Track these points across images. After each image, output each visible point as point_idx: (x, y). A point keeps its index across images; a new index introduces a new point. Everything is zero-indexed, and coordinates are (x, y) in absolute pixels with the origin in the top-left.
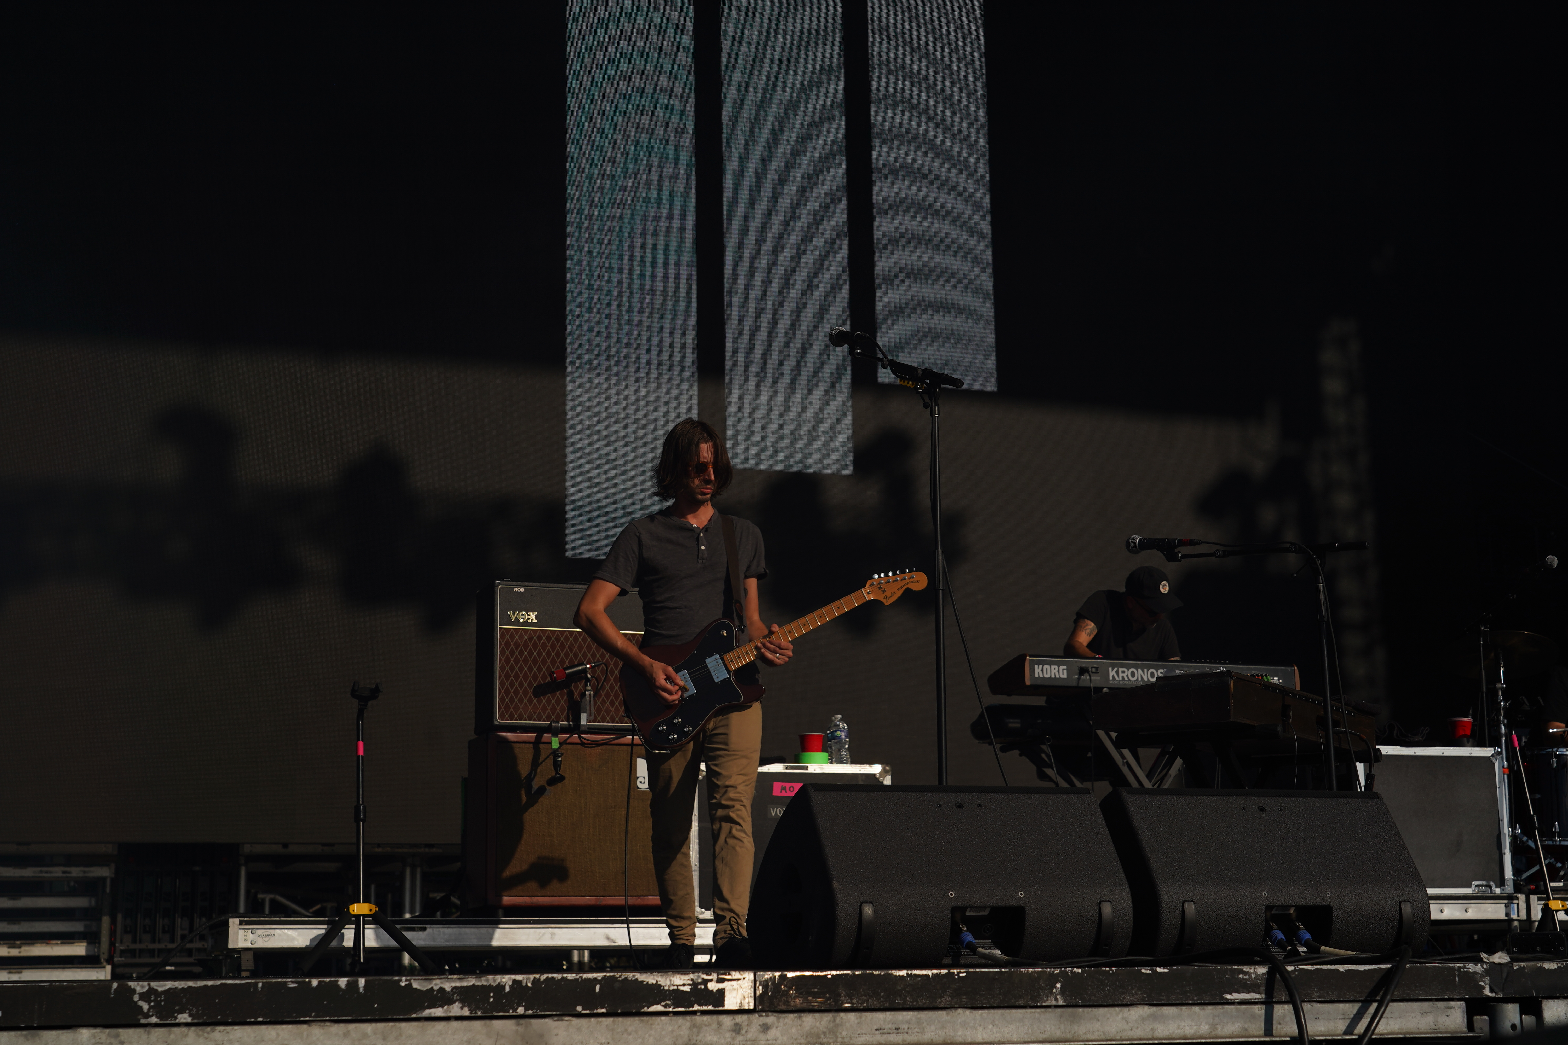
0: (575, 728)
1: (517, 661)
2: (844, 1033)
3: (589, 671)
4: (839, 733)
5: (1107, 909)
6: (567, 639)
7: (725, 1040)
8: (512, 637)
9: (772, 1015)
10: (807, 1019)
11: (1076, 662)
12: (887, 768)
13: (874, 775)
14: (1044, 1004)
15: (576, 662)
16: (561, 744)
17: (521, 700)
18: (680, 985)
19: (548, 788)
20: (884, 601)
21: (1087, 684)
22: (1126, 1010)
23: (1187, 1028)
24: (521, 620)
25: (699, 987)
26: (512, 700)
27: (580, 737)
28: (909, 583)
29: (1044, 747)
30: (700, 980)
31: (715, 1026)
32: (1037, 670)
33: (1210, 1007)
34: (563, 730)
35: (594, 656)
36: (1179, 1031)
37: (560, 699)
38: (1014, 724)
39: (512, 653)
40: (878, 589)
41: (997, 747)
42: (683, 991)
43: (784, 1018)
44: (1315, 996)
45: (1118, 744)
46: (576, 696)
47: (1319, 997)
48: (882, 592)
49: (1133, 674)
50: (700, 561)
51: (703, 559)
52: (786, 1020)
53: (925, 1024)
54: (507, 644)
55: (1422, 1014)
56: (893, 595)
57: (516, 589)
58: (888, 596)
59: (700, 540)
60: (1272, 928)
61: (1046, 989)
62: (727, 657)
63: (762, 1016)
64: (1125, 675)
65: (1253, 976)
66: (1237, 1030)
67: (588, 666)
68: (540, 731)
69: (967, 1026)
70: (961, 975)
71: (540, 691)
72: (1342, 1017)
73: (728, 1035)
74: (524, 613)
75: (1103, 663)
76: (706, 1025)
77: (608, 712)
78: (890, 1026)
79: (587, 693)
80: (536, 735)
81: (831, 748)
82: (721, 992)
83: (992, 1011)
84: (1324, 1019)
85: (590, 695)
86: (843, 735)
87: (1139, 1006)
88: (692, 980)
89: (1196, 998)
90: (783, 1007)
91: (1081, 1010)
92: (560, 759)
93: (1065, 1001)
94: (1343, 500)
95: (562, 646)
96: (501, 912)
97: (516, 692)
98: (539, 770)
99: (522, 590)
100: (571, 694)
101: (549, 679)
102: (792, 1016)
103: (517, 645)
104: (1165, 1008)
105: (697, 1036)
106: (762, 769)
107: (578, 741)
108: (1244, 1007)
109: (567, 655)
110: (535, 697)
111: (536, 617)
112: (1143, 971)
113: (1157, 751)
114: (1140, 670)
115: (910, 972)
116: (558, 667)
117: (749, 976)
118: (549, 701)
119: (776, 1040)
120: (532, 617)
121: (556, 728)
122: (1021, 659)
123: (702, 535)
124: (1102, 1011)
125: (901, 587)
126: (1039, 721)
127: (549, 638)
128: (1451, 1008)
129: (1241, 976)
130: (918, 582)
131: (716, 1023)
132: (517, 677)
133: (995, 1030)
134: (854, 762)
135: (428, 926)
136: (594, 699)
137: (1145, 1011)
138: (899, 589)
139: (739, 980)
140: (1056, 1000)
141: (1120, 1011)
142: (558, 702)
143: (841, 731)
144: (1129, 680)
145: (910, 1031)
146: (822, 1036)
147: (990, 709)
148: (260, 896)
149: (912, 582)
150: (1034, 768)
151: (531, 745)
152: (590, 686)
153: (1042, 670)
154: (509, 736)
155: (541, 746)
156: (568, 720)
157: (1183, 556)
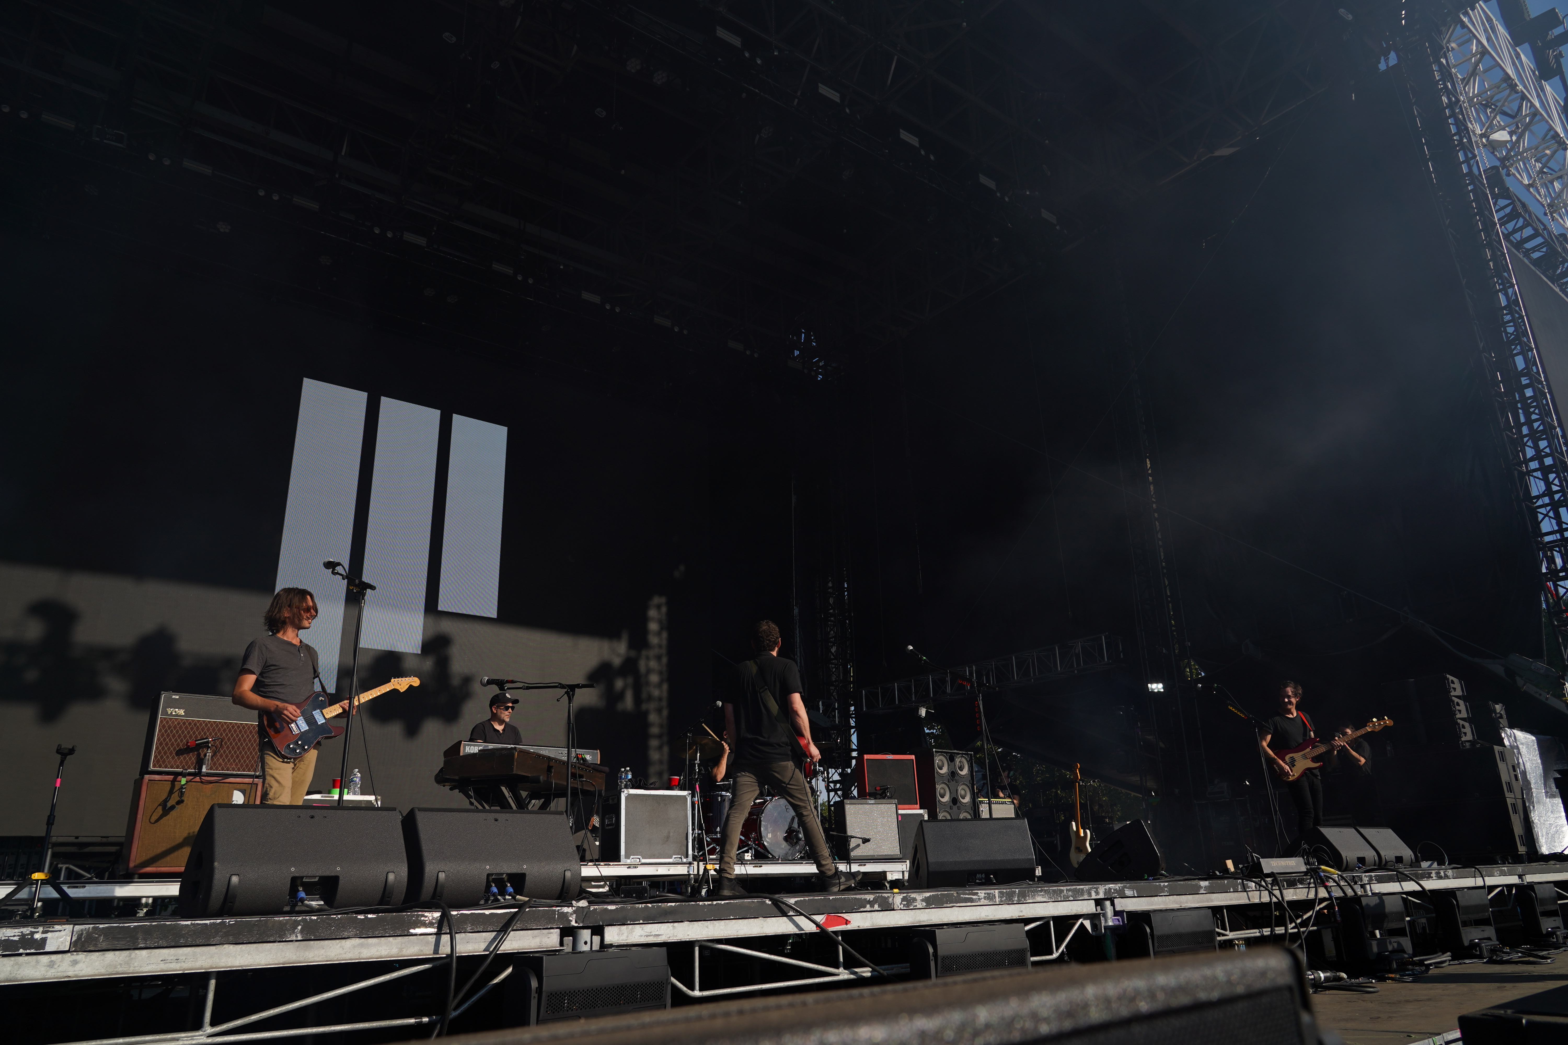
0: (199, 774)
1: (168, 736)
2: (136, 964)
3: (211, 742)
5: (391, 877)
7: (40, 972)
8: (167, 722)
9: (82, 954)
10: (109, 956)
13: (371, 801)
14: (287, 940)
15: (204, 737)
16: (187, 782)
17: (167, 758)
18: (11, 936)
19: (177, 806)
22: (344, 941)
23: (383, 951)
24: (174, 713)
25: (26, 937)
26: (162, 757)
27: (200, 778)
29: (469, 788)
30: (28, 932)
31: (33, 963)
32: (467, 749)
33: (400, 938)
34: (190, 774)
35: (215, 734)
36: (377, 953)
37: (192, 757)
39: (166, 731)
41: (448, 788)
42: (12, 940)
43: (91, 955)
44: (469, 929)
46: (202, 756)
47: (471, 929)
52: (92, 957)
53: (199, 955)
54: (164, 727)
55: (533, 937)
57: (173, 697)
60: (491, 886)
61: (290, 930)
63: (73, 955)
65: (431, 918)
66: (416, 951)
67: (210, 740)
68: (176, 774)
69: (229, 955)
70: (231, 923)
71: (180, 753)
72: (484, 941)
73: (43, 969)
74: (177, 709)
76: (26, 963)
77: (220, 765)
78: (172, 958)
79: (208, 754)
80: (173, 777)
82: (44, 940)
83: (250, 945)
84: (472, 942)
85: (210, 755)
87: (353, 939)
88: (22, 932)
89: (392, 933)
90: (92, 949)
91: (312, 942)
92: (184, 790)
93: (302, 937)
94: (654, 678)
95: (197, 729)
96: (136, 876)
97: (165, 753)
98: (172, 796)
99: (178, 697)
100: (199, 755)
101: (186, 746)
102: (97, 954)
103: (169, 727)
104: (370, 939)
105: (17, 971)
106: (306, 797)
107: (200, 780)
108: (422, 937)
109: (199, 733)
110: (176, 756)
111: (184, 712)
112: (359, 917)
115: (193, 922)
116: (193, 740)
117: (69, 927)
118: (185, 758)
119: (81, 971)
120: (182, 712)
121: (185, 773)
122: (459, 743)
124: (327, 942)
127: (190, 724)
128: (551, 933)
129: (422, 918)
131: (35, 961)
132: (167, 744)
133: (249, 957)
134: (362, 794)
135: (87, 885)
136: (212, 758)
137: (357, 941)
139: (60, 931)
140: (297, 936)
141: (340, 942)
142: (190, 759)
145: (187, 960)
146: (119, 967)
147: (444, 768)
148: (60, 866)
150: (466, 799)
151: (169, 783)
152: (210, 750)
153: (469, 749)
154: (157, 777)
155: (176, 783)
156: (195, 769)
157: (507, 689)
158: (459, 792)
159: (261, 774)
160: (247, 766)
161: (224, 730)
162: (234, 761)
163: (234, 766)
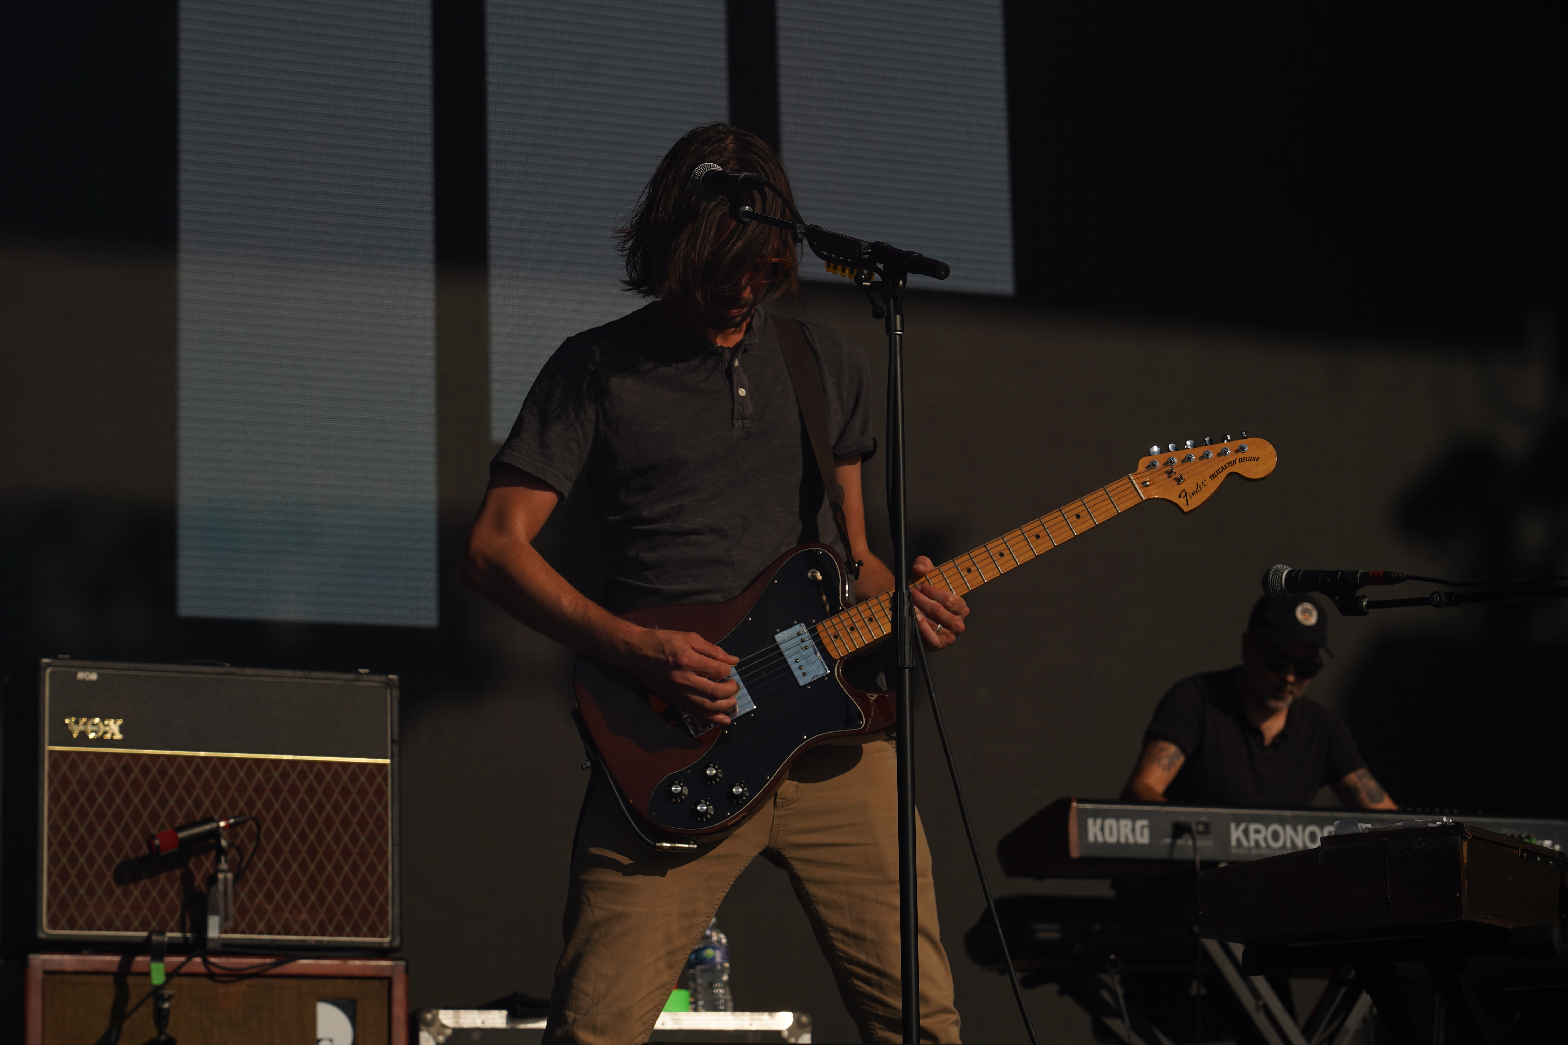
0: (197, 945)
1: (82, 814)
3: (224, 834)
4: (709, 952)
6: (180, 771)
8: (73, 767)
11: (1167, 813)
12: (804, 1019)
13: (778, 1033)
15: (199, 816)
16: (169, 975)
17: (91, 891)
20: (1181, 502)
21: (1188, 855)
24: (92, 736)
26: (73, 891)
27: (206, 962)
28: (1234, 462)
29: (1105, 977)
32: (1094, 828)
34: (174, 948)
35: (233, 804)
37: (167, 889)
38: (1048, 933)
39: (74, 799)
40: (1166, 476)
41: (1017, 977)
45: (1246, 970)
46: (199, 882)
48: (1175, 483)
49: (1276, 836)
50: (738, 423)
51: (743, 418)
54: (64, 782)
56: (1199, 488)
57: (81, 675)
58: (1190, 492)
59: (734, 376)
62: (826, 628)
64: (1260, 837)
67: (222, 824)
68: (128, 949)
71: (129, 872)
74: (97, 720)
75: (1220, 815)
77: (260, 912)
79: (221, 876)
80: (120, 958)
81: (694, 980)
85: (226, 879)
86: (718, 956)
92: (166, 1005)
95: (172, 786)
97: (82, 876)
98: (126, 1027)
99: (94, 676)
100: (188, 879)
101: (145, 850)
103: (83, 784)
107: (202, 969)
109: (181, 803)
110: (119, 884)
111: (122, 729)
113: (1321, 985)
114: (1289, 829)
116: (163, 826)
118: (145, 893)
120: (113, 728)
121: (160, 944)
122: (1062, 808)
123: (737, 363)
125: (1218, 472)
126: (1097, 927)
127: (145, 770)
130: (1256, 459)
132: (82, 845)
134: (739, 1007)
136: (234, 889)
138: (1213, 477)
142: (163, 894)
143: (714, 948)
144: (1268, 847)
147: (1004, 904)
149: (1242, 460)
150: (1084, 1019)
151: (110, 979)
152: (226, 861)
153: (1102, 829)
154: (67, 961)
155: (131, 980)
156: (182, 930)
157: (1371, 605)
158: (1061, 993)
159: (397, 943)
160: (348, 913)
161: (259, 790)
162: (304, 897)
163: (304, 916)
